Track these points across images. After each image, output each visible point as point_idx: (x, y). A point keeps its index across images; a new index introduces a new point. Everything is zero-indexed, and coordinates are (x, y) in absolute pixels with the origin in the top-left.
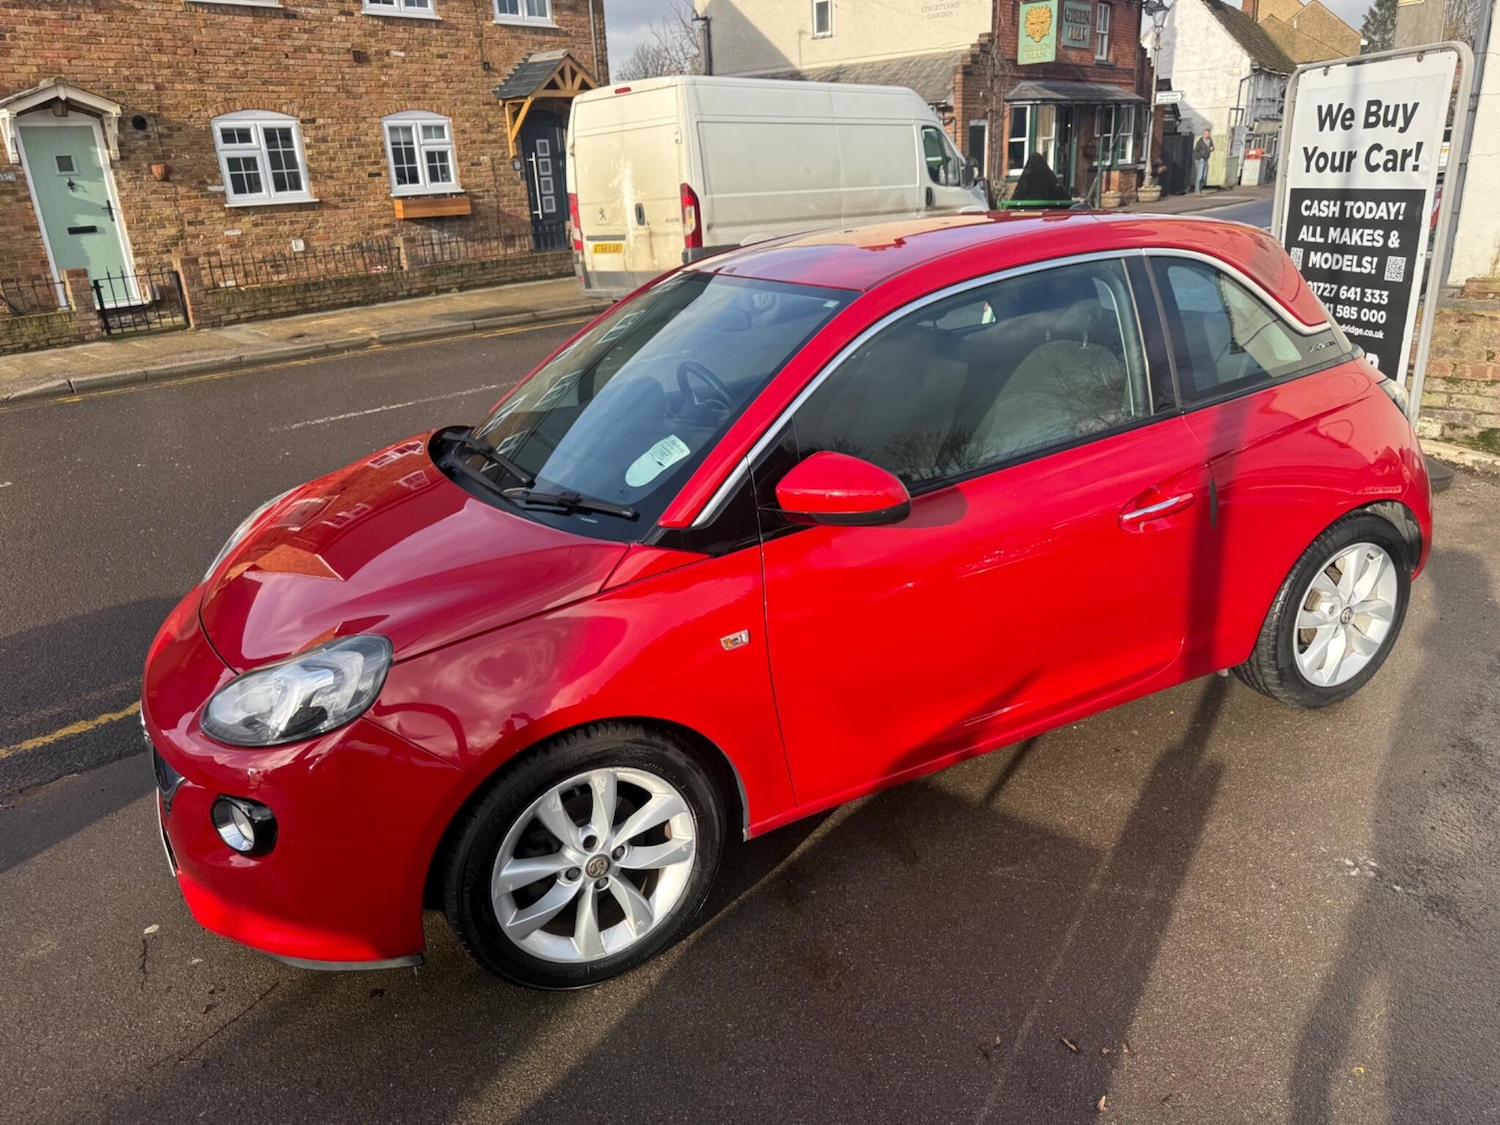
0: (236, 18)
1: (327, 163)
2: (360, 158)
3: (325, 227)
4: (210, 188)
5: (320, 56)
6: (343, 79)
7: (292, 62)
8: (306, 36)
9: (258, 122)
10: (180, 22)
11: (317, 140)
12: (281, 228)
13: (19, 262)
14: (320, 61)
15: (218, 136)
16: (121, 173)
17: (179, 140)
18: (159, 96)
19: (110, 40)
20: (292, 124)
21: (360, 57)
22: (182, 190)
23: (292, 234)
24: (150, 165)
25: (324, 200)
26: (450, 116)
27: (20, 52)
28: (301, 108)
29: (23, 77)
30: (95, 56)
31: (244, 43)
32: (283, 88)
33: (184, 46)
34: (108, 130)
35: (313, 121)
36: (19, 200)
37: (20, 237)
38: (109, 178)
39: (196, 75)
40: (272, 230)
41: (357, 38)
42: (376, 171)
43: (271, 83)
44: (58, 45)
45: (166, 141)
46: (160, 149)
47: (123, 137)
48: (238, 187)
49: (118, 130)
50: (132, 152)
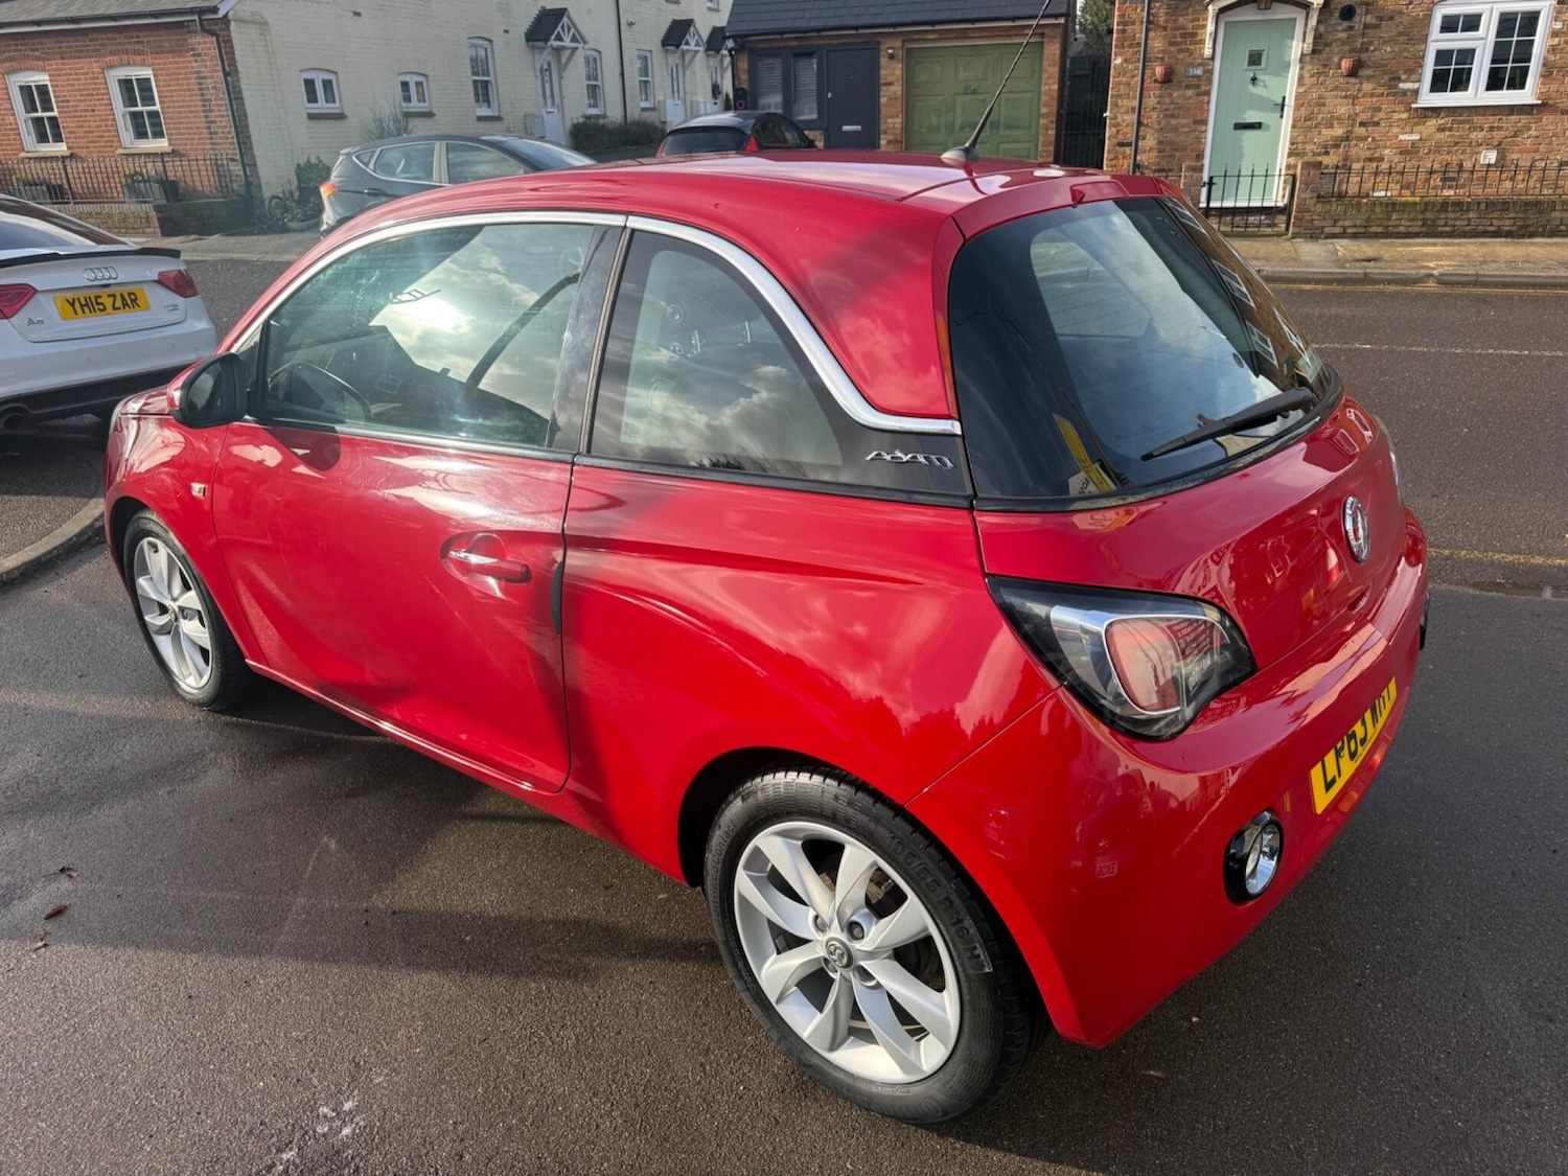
3: (1537, 137)
4: (1401, 85)
9: (1493, 5)
12: (1473, 136)
13: (1177, 154)
15: (1437, 22)
16: (1308, 67)
17: (1389, 29)
20: (1544, 6)
22: (1367, 87)
23: (1488, 144)
24: (1341, 59)
25: (1550, 102)
34: (1309, 23)
36: (1198, 95)
37: (1186, 130)
38: (1294, 71)
40: (1461, 137)
45: (1370, 32)
46: (1361, 41)
47: (1322, 29)
48: (1439, 83)
49: (1319, 22)
50: (1327, 45)
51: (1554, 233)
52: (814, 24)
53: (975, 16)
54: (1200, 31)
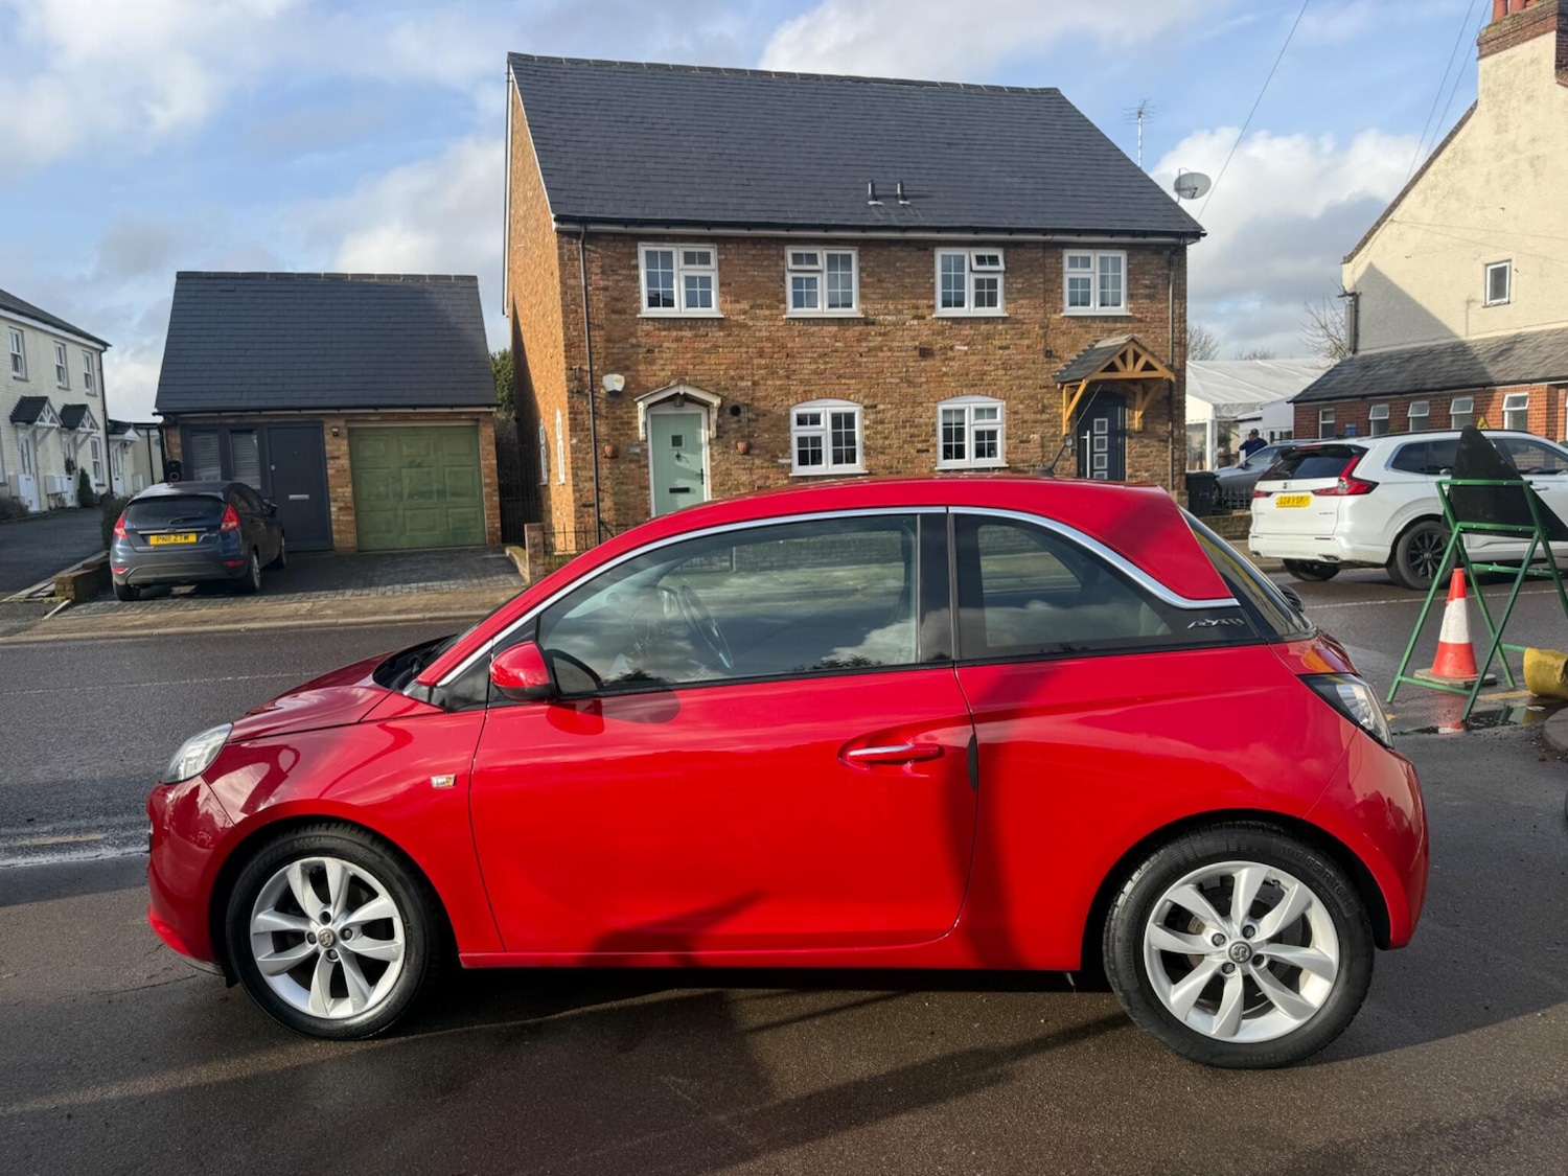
0: (825, 328)
1: (881, 441)
2: (911, 437)
4: (780, 461)
5: (889, 354)
6: (907, 371)
7: (865, 360)
8: (880, 339)
9: (826, 408)
10: (780, 334)
11: (876, 422)
13: (631, 512)
14: (889, 357)
15: (794, 419)
16: (715, 448)
17: (764, 423)
18: (754, 390)
19: (726, 350)
20: (856, 409)
21: (925, 353)
22: (758, 462)
24: (737, 442)
25: (873, 471)
26: (1004, 399)
27: (662, 362)
28: (865, 397)
29: (660, 379)
30: (713, 362)
31: (828, 347)
32: (853, 381)
33: (779, 352)
34: (711, 416)
35: (875, 406)
36: (640, 467)
37: (635, 493)
38: (706, 452)
39: (785, 374)
41: (925, 336)
42: (925, 448)
43: (845, 378)
44: (689, 356)
45: (753, 424)
46: (747, 430)
47: (720, 421)
48: (803, 461)
49: (718, 416)
50: (725, 432)
52: (253, 404)
53: (415, 402)
54: (634, 421)
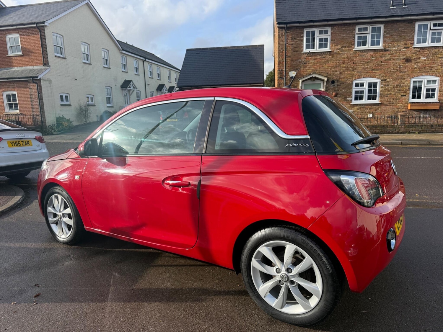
0: (368, 53)
1: (387, 92)
2: (399, 91)
3: (381, 111)
4: (348, 99)
5: (393, 61)
6: (400, 67)
7: (383, 64)
8: (390, 56)
9: (366, 81)
10: (351, 56)
11: (385, 85)
12: (366, 110)
14: (393, 62)
15: (354, 84)
17: (343, 86)
18: (340, 75)
19: (331, 62)
20: (378, 81)
21: (408, 60)
22: (339, 99)
23: (370, 113)
24: (332, 93)
25: (383, 103)
26: (440, 77)
27: (309, 67)
28: (382, 77)
29: (308, 72)
30: (326, 66)
31: (369, 60)
32: (378, 71)
33: (351, 62)
34: (324, 84)
35: (386, 80)
39: (352, 69)
40: (363, 111)
41: (408, 54)
42: (404, 95)
43: (375, 70)
44: (318, 64)
45: (339, 86)
46: (337, 88)
47: (327, 86)
48: (356, 99)
49: (326, 84)
50: (329, 89)
51: (389, 133)
52: (200, 84)
53: (240, 83)
54: (298, 86)
